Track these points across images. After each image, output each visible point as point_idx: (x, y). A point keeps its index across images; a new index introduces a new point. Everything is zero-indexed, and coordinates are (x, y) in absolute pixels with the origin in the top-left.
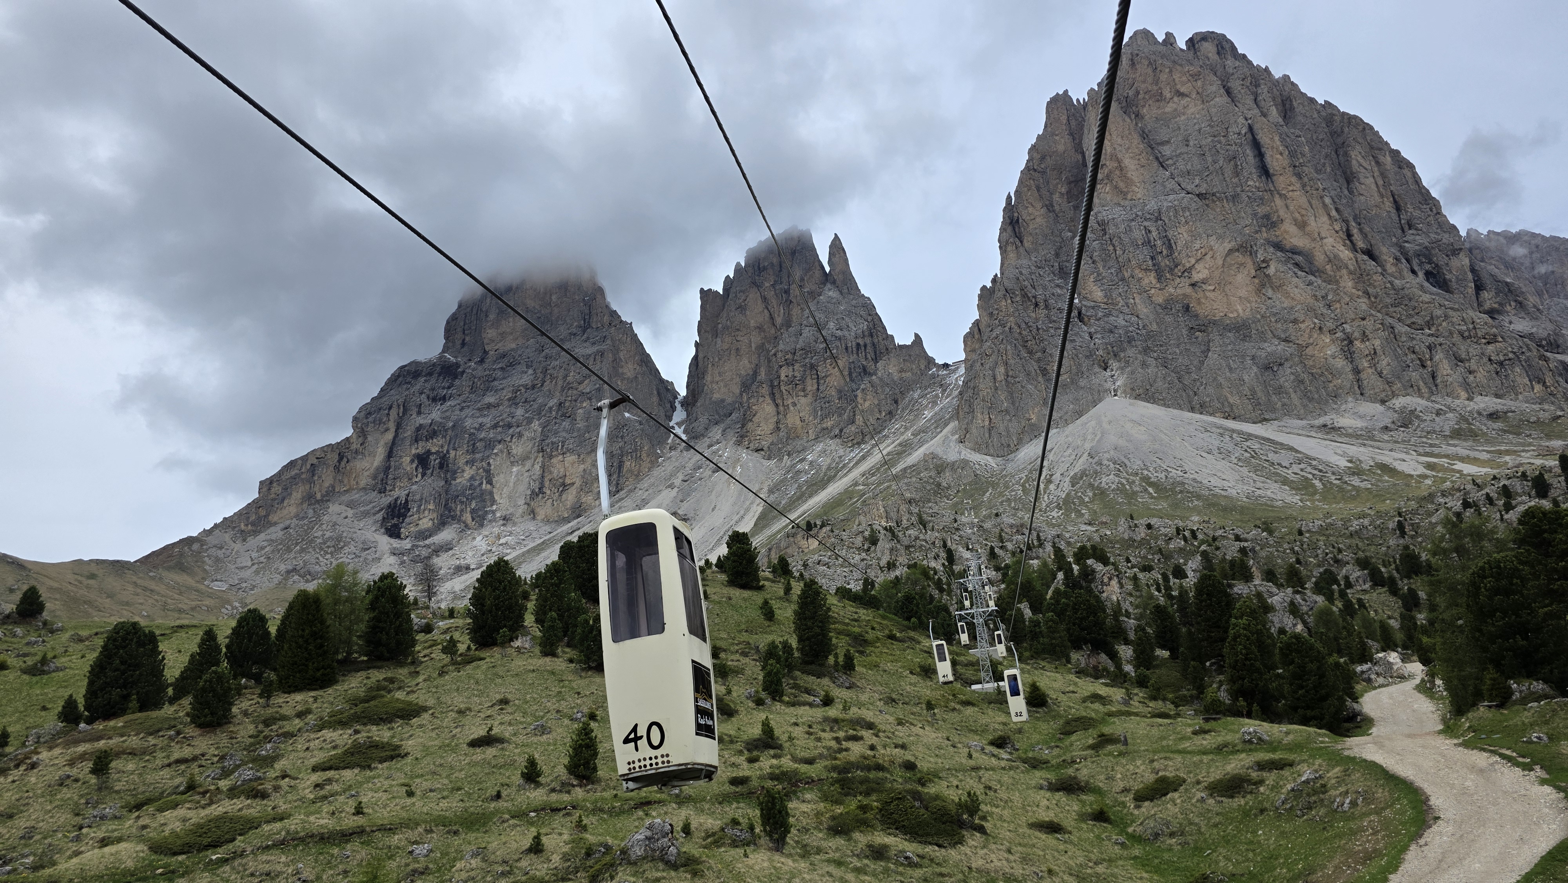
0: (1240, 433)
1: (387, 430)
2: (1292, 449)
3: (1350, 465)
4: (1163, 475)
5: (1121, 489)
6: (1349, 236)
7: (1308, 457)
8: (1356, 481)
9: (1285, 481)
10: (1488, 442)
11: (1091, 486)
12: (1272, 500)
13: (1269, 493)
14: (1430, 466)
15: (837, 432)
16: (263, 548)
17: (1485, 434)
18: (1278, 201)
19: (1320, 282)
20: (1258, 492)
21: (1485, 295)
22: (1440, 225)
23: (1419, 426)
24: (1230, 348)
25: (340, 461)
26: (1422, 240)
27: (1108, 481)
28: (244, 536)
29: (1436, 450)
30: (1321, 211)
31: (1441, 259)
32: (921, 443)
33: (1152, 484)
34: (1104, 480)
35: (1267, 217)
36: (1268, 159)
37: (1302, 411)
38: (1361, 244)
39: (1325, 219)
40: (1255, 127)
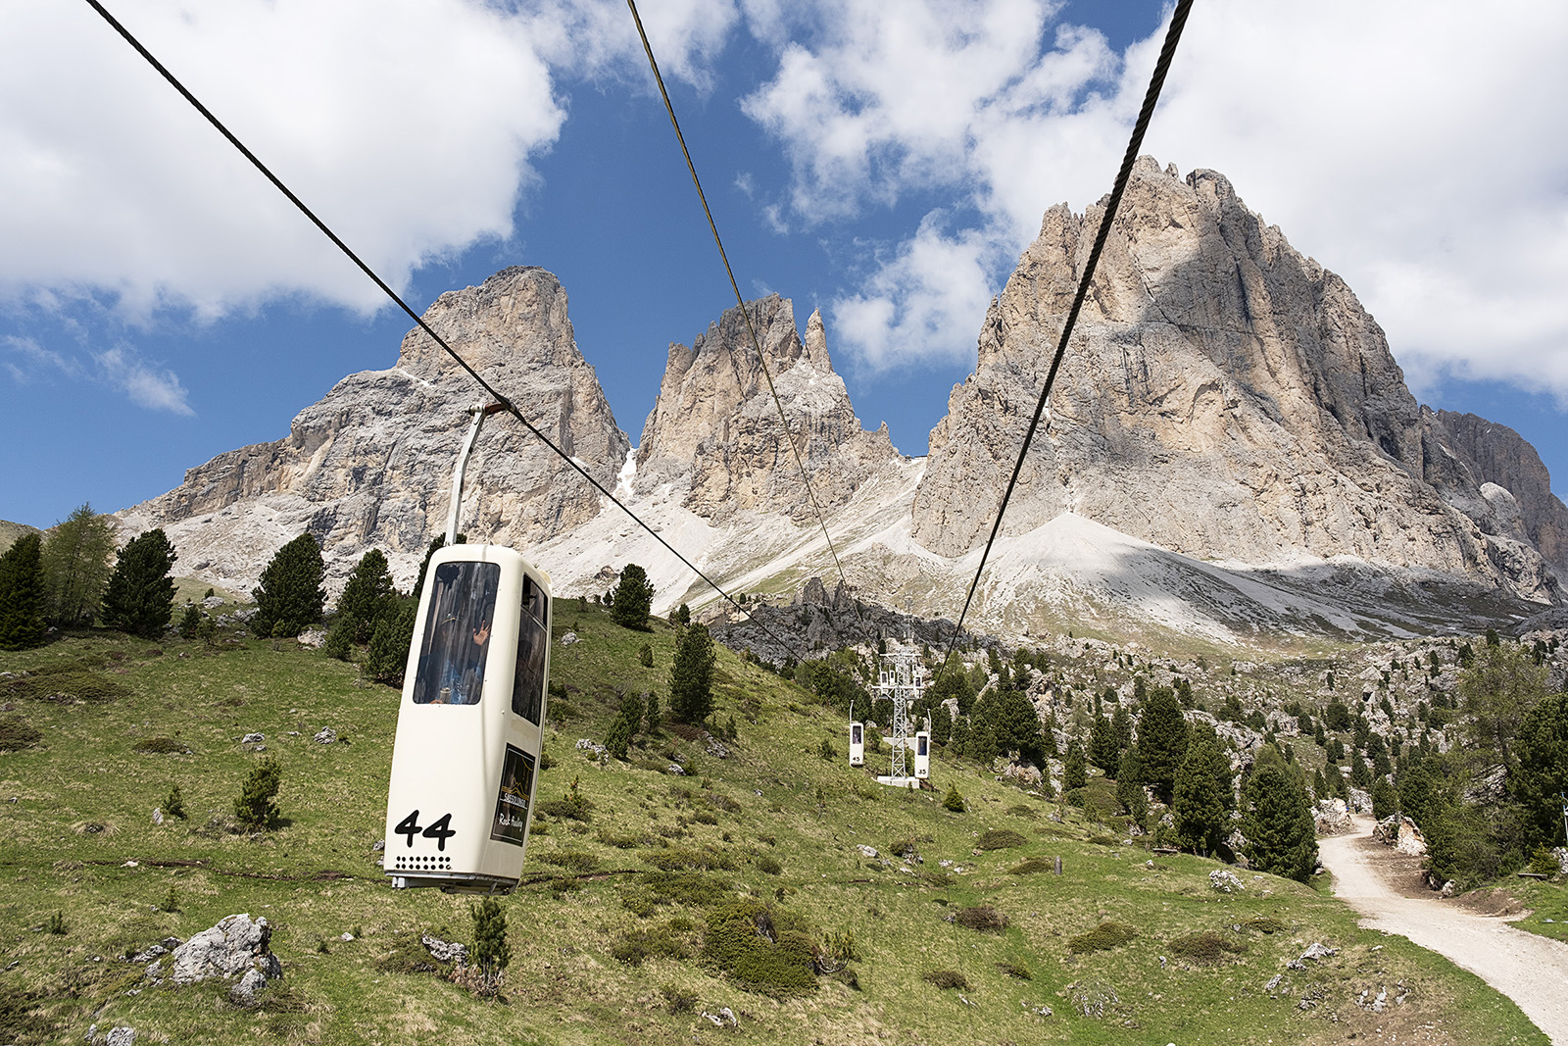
1: (326, 437)
3: (1288, 613)
5: (1064, 606)
6: (1316, 390)
7: (1249, 600)
10: (1417, 609)
11: (1036, 598)
12: (1209, 636)
14: (1362, 624)
15: (788, 508)
17: (1416, 601)
18: (1256, 346)
19: (1283, 430)
20: (1197, 628)
21: (1431, 468)
22: (1400, 395)
23: (1355, 585)
24: (1189, 482)
25: (273, 461)
26: (1382, 405)
27: (1053, 595)
29: (1370, 610)
30: (1293, 361)
31: (1397, 428)
32: (872, 532)
34: (1048, 594)
35: (1241, 358)
36: (1251, 302)
37: (1248, 555)
38: (1326, 400)
39: (1296, 369)
40: (1242, 269)
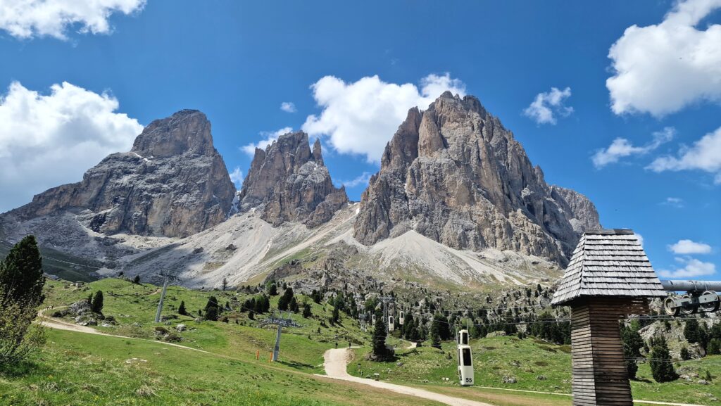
0: (451, 254)
1: (100, 182)
2: (466, 264)
3: (483, 273)
4: (422, 266)
5: (407, 269)
6: (503, 188)
7: (471, 268)
8: (482, 280)
9: (461, 275)
10: (528, 273)
11: (397, 265)
12: (454, 281)
13: (454, 279)
14: (506, 279)
15: (305, 221)
16: (33, 227)
17: (528, 269)
18: (482, 170)
19: (490, 202)
20: (451, 278)
21: (546, 216)
22: (536, 188)
23: (510, 262)
24: (455, 220)
25: (74, 192)
27: (403, 264)
28: (23, 219)
29: (511, 273)
30: (495, 177)
31: (534, 201)
32: (339, 234)
33: (417, 268)
35: (477, 175)
38: (506, 191)
39: (496, 180)
40: (479, 141)
